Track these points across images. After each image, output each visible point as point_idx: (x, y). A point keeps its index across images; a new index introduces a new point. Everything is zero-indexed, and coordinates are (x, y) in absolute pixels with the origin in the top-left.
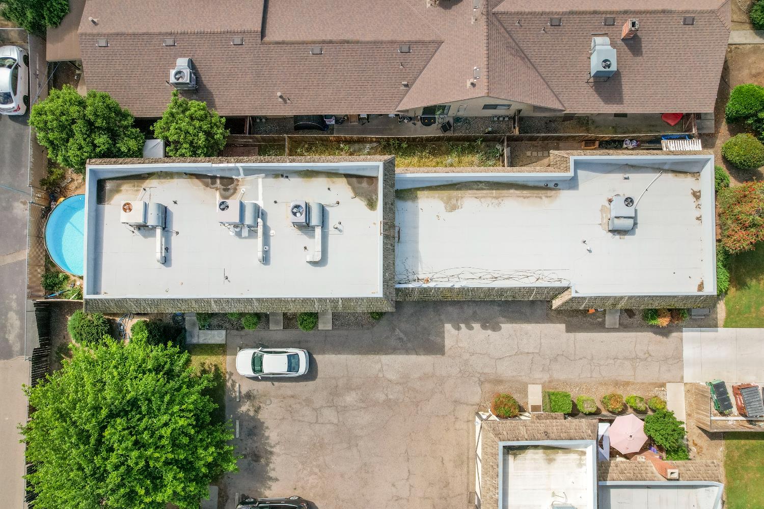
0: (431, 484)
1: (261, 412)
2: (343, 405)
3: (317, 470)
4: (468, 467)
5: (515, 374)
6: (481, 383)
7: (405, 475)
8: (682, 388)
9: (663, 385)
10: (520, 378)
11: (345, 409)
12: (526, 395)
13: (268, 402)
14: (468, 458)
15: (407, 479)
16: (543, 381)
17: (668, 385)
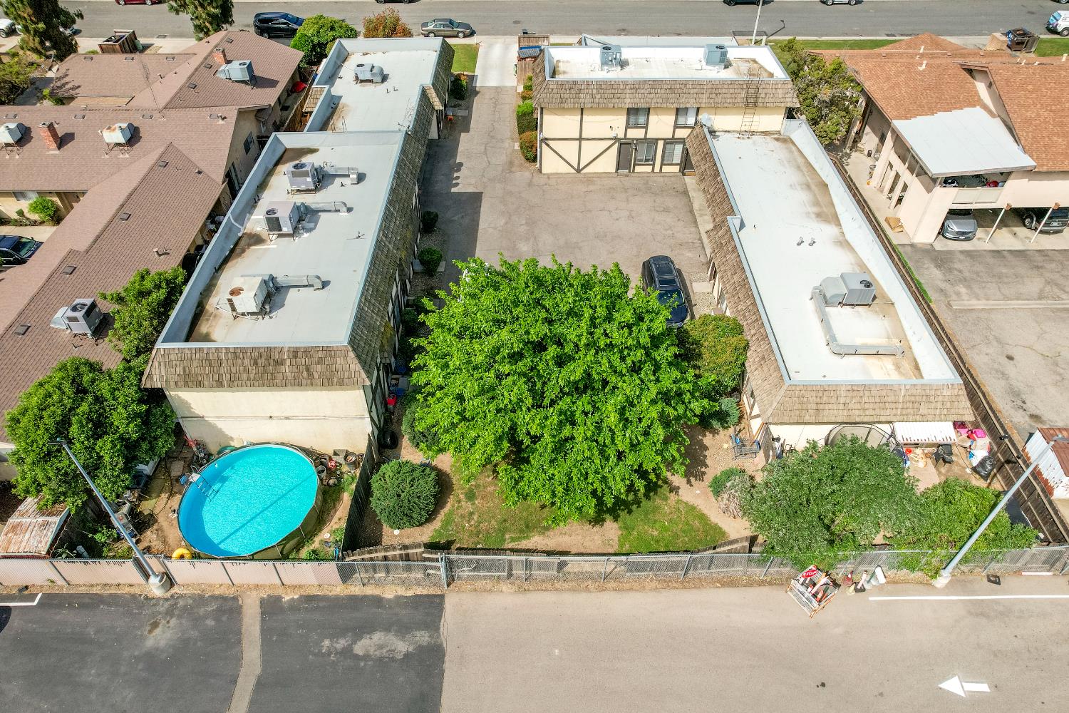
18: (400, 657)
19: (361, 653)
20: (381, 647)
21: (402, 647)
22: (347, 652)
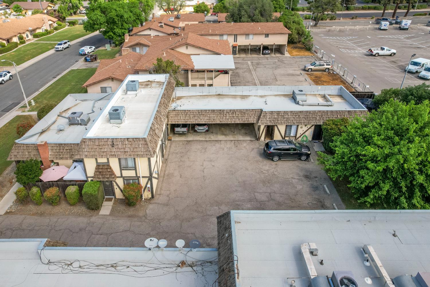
0: (190, 166)
2: (252, 203)
3: (264, 172)
5: (117, 221)
6: (145, 216)
7: (205, 170)
10: (114, 218)
11: (250, 201)
12: (112, 208)
16: (98, 216)
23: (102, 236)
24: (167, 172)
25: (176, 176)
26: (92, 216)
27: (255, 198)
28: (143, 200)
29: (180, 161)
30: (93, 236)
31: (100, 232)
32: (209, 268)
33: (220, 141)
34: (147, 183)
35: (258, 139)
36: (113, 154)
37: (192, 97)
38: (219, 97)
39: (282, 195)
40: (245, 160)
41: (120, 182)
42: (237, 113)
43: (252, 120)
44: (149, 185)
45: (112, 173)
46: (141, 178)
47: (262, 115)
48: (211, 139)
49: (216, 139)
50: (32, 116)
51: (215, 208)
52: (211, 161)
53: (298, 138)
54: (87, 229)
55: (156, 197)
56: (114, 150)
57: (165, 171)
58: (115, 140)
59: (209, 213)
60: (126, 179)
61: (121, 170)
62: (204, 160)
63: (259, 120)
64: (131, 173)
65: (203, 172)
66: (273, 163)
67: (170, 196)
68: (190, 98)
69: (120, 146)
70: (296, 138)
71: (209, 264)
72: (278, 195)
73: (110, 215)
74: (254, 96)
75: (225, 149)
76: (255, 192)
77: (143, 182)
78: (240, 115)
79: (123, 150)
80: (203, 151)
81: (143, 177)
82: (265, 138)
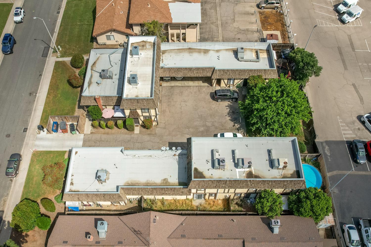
0: (174, 105)
1: (233, 125)
3: (212, 109)
4: (161, 110)
5: (144, 137)
6: (156, 134)
7: (182, 108)
8: (85, 132)
9: (91, 133)
10: (142, 135)
11: (203, 126)
12: (140, 130)
13: (231, 128)
14: (161, 112)
15: (182, 107)
16: (134, 134)
17: (90, 133)
18: (329, 148)
19: (330, 154)
20: (328, 151)
21: (327, 147)
22: (330, 156)
23: (139, 144)
24: (162, 109)
25: (167, 112)
26: (131, 134)
27: (206, 125)
28: (153, 126)
29: (168, 101)
30: (135, 143)
31: (138, 142)
32: (184, 156)
33: (190, 86)
34: (155, 118)
35: (211, 85)
36: (138, 106)
37: (172, 51)
38: (190, 51)
39: (218, 123)
40: (203, 101)
41: (142, 118)
42: (200, 70)
43: (209, 75)
44: (156, 119)
45: (138, 115)
46: (152, 117)
47: (214, 72)
48: (185, 85)
49: (188, 85)
50: (66, 61)
51: (187, 130)
52: (185, 101)
53: (235, 85)
54: (131, 141)
55: (159, 124)
56: (139, 104)
57: (161, 108)
58: (138, 100)
59: (184, 132)
60: (145, 117)
61: (142, 113)
62: (181, 101)
63: (212, 75)
64: (147, 114)
65: (181, 109)
66: (218, 103)
67: (166, 123)
68: (171, 52)
69: (141, 103)
70: (233, 85)
71: (184, 155)
72: (217, 123)
73: (139, 134)
74: (213, 50)
75: (193, 93)
76: (206, 121)
77: (153, 118)
78: (201, 71)
79: (143, 105)
80: (181, 94)
81: (153, 116)
82: (216, 85)
